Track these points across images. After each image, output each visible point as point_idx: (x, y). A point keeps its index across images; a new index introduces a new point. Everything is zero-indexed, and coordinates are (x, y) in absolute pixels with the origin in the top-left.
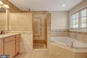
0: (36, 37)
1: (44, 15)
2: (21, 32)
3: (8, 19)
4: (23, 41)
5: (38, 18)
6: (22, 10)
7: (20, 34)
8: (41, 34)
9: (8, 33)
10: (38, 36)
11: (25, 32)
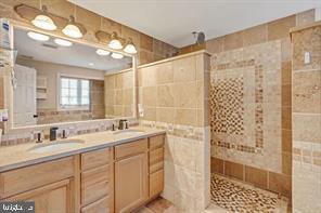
0: (232, 150)
1: (278, 41)
2: (166, 125)
3: (137, 85)
4: (172, 160)
5: (240, 65)
6: (179, 47)
7: (165, 134)
8: (259, 143)
9: (136, 125)
10: (243, 148)
11: (178, 127)
